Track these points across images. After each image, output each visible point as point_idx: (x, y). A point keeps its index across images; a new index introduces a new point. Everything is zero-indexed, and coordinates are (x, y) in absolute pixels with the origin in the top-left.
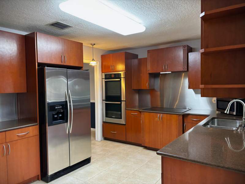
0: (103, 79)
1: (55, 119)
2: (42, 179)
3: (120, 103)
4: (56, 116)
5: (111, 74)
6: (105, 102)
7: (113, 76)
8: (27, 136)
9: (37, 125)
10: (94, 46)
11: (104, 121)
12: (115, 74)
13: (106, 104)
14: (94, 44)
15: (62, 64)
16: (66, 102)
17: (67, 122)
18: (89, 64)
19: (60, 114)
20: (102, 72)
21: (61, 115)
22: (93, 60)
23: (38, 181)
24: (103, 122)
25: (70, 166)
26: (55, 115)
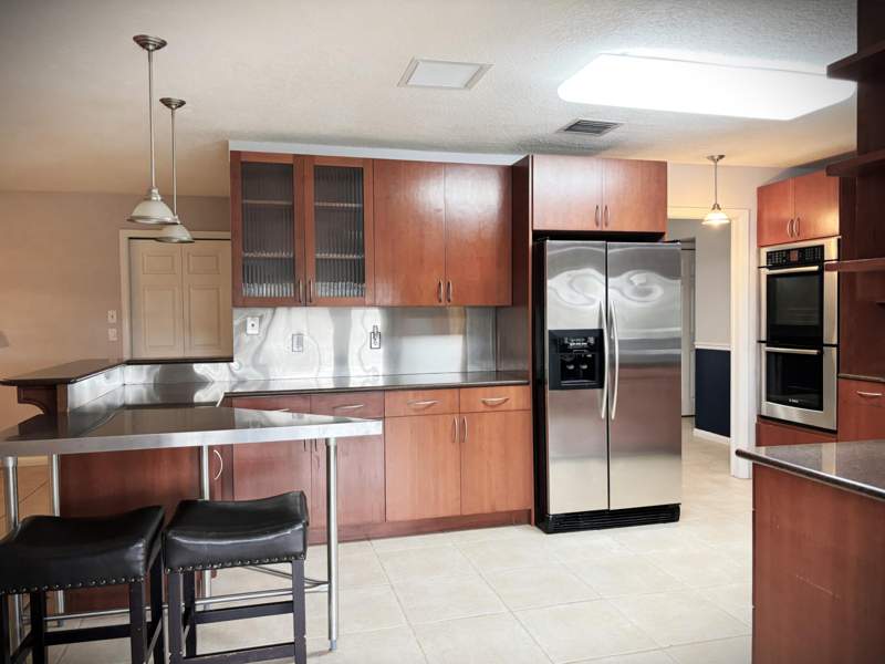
0: (763, 270)
1: (566, 375)
2: (536, 525)
3: (815, 352)
4: (572, 367)
5: (788, 251)
6: (765, 348)
7: (794, 257)
8: (503, 407)
9: (528, 384)
10: (721, 162)
11: (764, 413)
12: (802, 250)
13: (768, 353)
14: (722, 157)
15: (599, 229)
16: (601, 331)
17: (601, 386)
18: (702, 220)
19: (583, 364)
20: (760, 246)
21: (585, 367)
22: (717, 207)
23: (528, 526)
24: (761, 417)
25: (608, 510)
26: (570, 364)
